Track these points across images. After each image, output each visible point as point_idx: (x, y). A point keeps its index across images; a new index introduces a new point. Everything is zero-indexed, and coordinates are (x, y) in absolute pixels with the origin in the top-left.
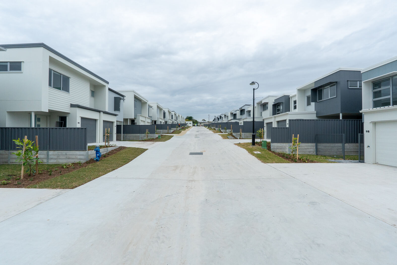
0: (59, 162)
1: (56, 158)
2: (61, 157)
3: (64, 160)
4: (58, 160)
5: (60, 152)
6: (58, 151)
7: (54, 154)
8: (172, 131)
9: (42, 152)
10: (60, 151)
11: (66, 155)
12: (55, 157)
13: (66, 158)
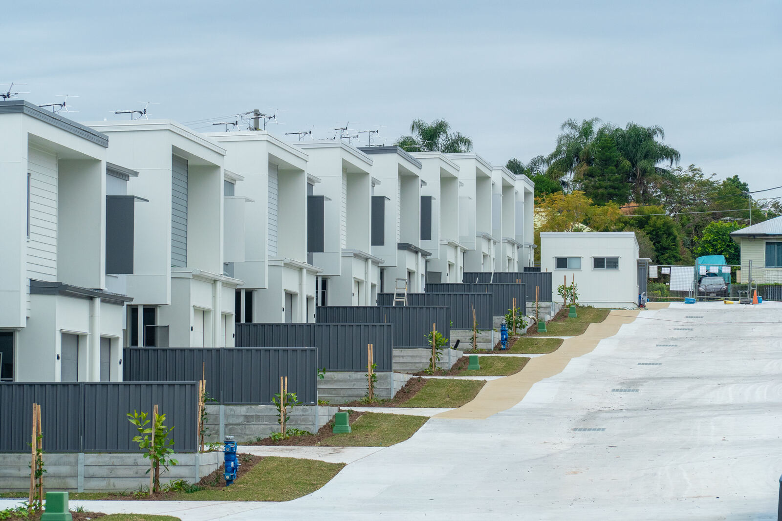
0: (114, 486)
1: (105, 474)
2: (121, 472)
3: (132, 479)
4: (112, 480)
5: (118, 457)
6: (112, 455)
7: (99, 462)
8: (398, 380)
9: (61, 457)
10: (116, 452)
11: (136, 464)
12: (104, 472)
13: (137, 473)
